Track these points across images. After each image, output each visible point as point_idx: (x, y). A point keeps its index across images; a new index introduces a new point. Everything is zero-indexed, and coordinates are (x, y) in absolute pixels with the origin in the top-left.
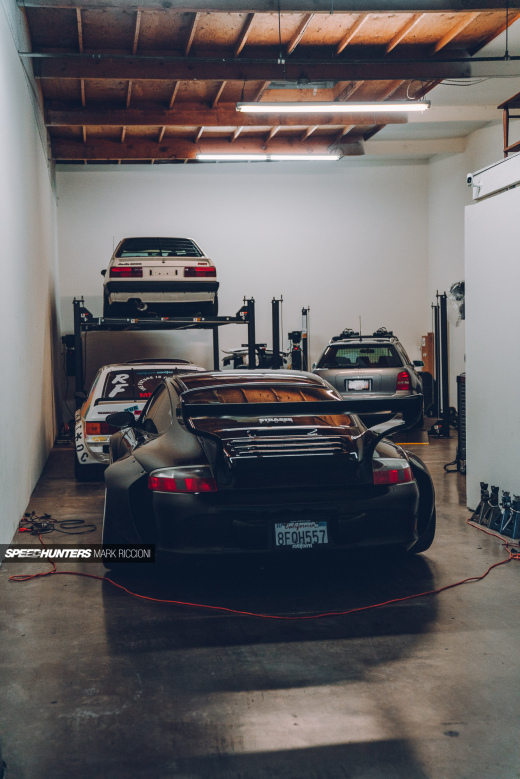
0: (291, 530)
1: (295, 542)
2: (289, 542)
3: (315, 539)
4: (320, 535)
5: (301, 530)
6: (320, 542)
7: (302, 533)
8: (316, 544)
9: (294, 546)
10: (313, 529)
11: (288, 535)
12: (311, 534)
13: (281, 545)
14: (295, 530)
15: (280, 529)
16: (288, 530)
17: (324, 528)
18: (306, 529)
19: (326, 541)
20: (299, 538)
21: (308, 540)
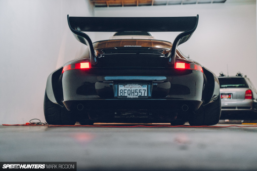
0: (128, 89)
2: (126, 95)
3: (140, 94)
4: (143, 92)
5: (133, 89)
6: (143, 95)
7: (133, 91)
8: (140, 96)
9: (128, 96)
10: (140, 89)
11: (125, 91)
12: (138, 91)
13: (121, 96)
14: (129, 89)
15: (121, 88)
16: (126, 89)
17: (146, 88)
18: (135, 89)
19: (146, 95)
20: (131, 92)
21: (136, 94)
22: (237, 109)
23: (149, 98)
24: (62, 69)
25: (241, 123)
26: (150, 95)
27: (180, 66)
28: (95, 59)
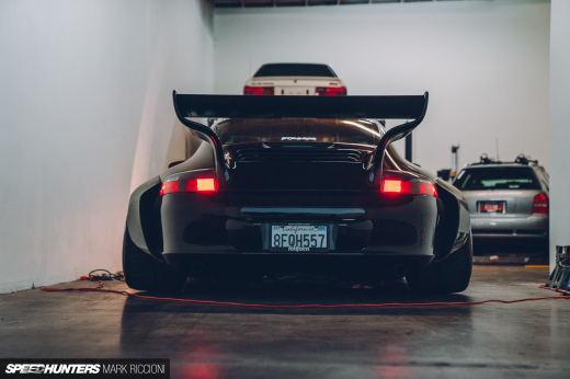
0: (289, 233)
1: (292, 245)
2: (286, 244)
3: (313, 243)
4: (319, 239)
5: (299, 233)
6: (318, 246)
7: (300, 236)
8: (313, 248)
9: (291, 249)
10: (312, 233)
11: (285, 238)
12: (309, 238)
13: (277, 247)
14: (293, 232)
15: (277, 231)
16: (285, 232)
17: (324, 232)
18: (303, 233)
19: (325, 245)
20: (295, 240)
21: (305, 243)
22: (515, 235)
23: (331, 251)
24: (160, 185)
25: (523, 264)
26: (332, 247)
27: (392, 186)
28: (227, 173)
